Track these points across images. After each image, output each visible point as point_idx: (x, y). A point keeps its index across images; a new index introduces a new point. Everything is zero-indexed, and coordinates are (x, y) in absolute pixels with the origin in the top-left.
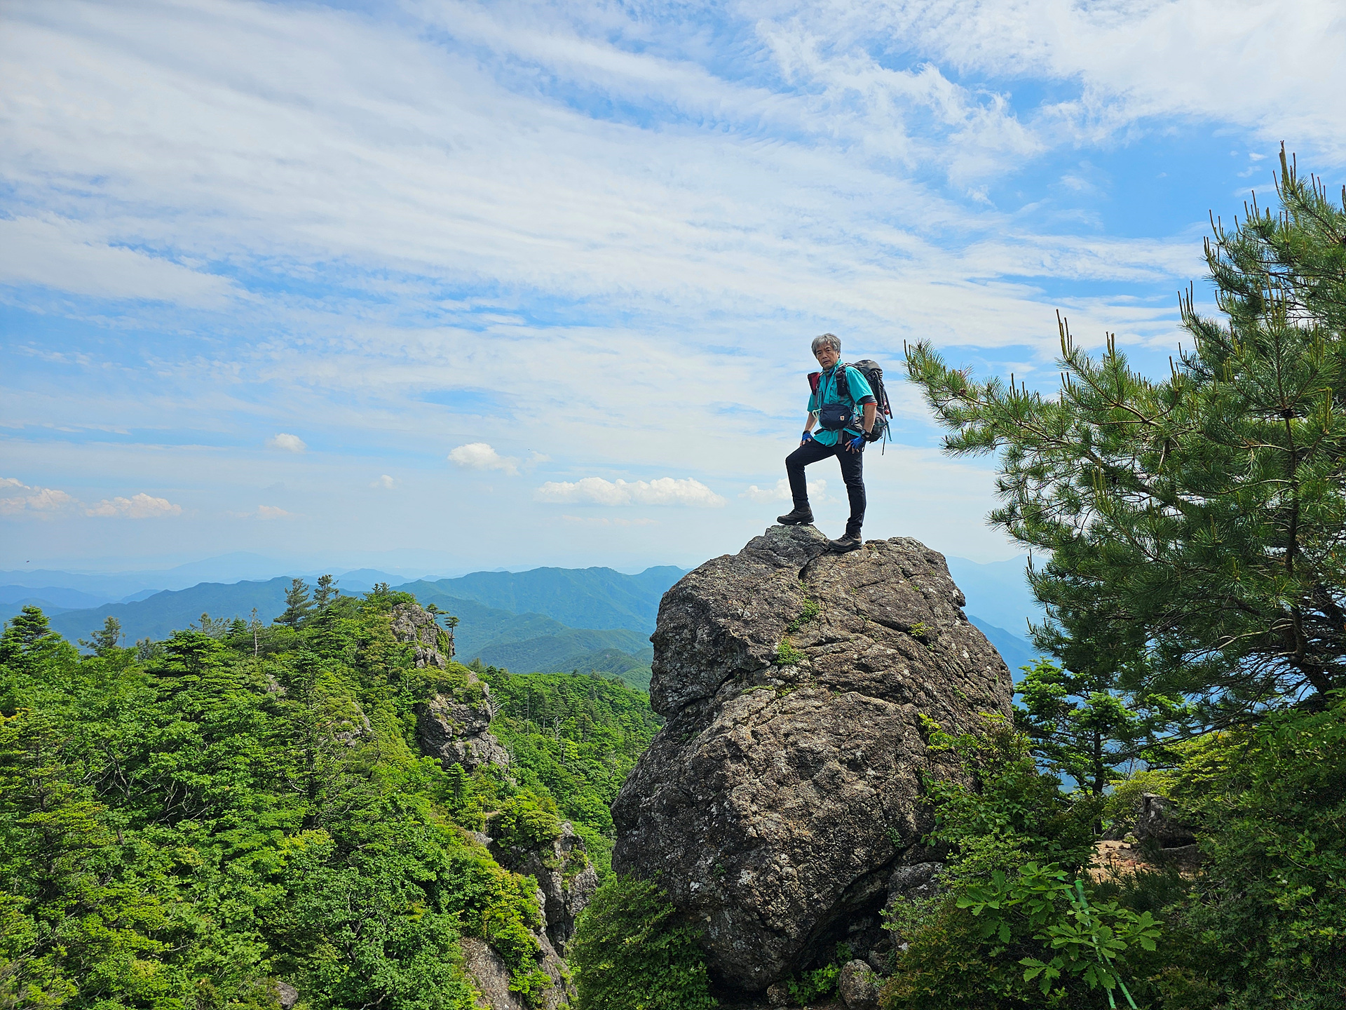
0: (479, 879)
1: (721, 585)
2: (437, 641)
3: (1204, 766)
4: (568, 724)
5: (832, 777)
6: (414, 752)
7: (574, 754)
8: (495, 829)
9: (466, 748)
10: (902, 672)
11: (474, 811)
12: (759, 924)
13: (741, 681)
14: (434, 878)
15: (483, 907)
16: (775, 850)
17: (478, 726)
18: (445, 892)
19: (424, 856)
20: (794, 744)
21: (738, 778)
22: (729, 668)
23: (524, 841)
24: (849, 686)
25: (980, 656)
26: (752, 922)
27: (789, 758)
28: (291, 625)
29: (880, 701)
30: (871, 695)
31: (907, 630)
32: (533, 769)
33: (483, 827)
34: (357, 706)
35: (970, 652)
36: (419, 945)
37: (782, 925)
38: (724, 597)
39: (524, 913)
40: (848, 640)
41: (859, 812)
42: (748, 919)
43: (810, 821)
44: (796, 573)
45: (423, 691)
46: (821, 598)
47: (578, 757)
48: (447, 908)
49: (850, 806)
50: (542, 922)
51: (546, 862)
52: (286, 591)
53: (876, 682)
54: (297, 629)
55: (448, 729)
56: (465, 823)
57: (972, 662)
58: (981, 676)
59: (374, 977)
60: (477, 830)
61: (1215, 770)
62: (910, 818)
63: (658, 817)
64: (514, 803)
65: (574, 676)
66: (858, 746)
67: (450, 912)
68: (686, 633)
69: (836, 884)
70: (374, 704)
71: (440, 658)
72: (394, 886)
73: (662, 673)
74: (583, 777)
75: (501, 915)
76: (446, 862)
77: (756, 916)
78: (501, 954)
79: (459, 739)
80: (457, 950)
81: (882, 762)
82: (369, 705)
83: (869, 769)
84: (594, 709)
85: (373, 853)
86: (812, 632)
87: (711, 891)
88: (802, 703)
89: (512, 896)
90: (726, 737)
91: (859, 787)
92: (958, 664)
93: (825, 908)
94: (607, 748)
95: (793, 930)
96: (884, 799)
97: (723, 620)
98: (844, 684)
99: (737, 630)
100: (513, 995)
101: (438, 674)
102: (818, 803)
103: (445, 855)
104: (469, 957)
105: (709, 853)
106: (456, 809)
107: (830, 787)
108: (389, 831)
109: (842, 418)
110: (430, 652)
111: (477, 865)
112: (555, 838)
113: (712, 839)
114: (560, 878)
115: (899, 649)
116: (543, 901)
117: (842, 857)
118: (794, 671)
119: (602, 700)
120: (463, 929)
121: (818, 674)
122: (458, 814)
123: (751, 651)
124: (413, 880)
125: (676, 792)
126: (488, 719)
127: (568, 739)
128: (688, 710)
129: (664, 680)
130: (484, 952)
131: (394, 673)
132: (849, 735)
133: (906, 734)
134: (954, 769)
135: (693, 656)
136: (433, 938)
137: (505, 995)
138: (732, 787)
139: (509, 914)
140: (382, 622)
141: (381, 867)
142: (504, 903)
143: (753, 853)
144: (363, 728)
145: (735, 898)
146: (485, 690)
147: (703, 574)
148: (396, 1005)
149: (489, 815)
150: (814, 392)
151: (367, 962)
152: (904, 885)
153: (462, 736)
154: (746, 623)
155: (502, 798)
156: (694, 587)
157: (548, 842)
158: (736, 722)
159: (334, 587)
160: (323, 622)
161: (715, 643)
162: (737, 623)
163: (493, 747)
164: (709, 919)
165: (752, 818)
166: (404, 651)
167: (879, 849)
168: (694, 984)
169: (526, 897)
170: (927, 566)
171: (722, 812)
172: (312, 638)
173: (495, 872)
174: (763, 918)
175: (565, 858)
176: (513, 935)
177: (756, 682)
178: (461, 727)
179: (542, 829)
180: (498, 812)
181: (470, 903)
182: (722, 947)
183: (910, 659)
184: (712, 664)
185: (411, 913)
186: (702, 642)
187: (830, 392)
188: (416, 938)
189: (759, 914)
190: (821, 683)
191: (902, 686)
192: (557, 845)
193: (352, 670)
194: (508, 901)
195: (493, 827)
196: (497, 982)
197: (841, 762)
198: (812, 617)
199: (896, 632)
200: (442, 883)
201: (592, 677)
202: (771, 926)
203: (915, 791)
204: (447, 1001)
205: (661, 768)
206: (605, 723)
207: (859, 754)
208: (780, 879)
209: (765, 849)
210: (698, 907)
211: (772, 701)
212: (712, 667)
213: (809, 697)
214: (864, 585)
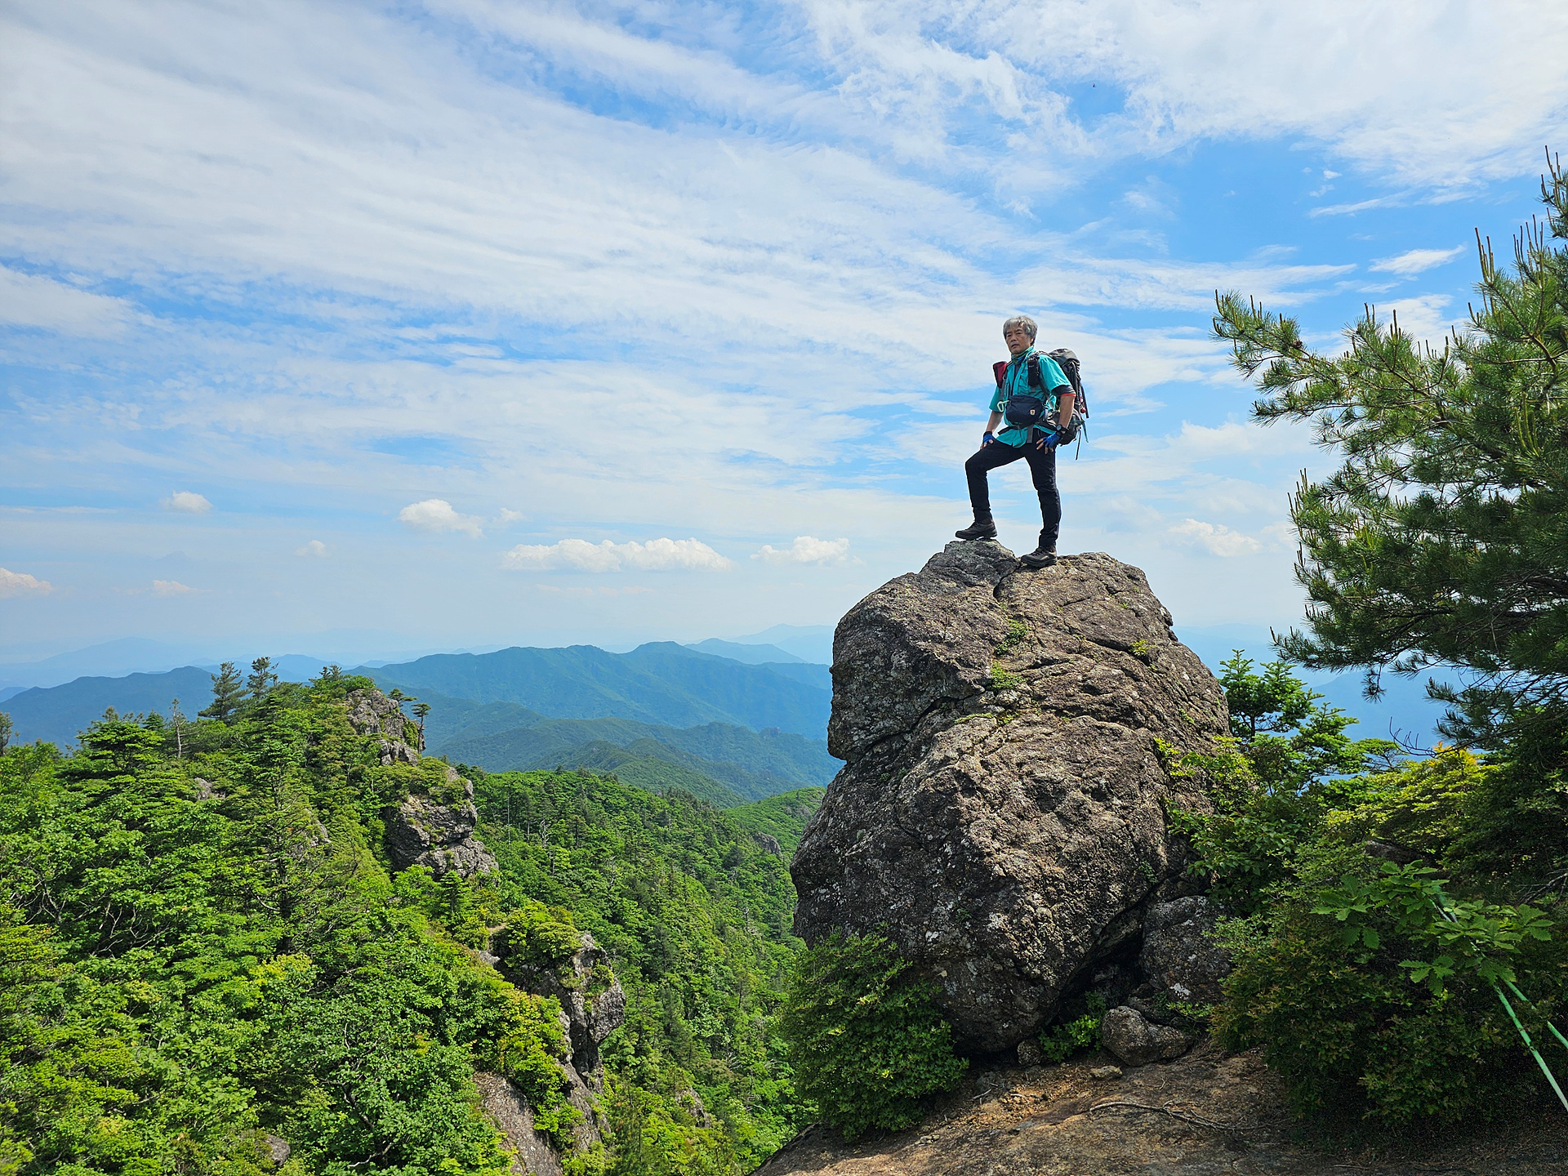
0: (492, 1003)
1: (914, 605)
2: (404, 733)
3: (1422, 795)
4: (557, 828)
5: (1079, 807)
6: (383, 866)
7: (565, 863)
8: (501, 946)
9: (448, 857)
10: (1130, 694)
11: (475, 926)
12: (1017, 973)
13: (950, 711)
14: (440, 1005)
15: (498, 1036)
16: (1027, 889)
17: (461, 831)
18: (452, 1020)
19: (426, 979)
20: (1030, 774)
21: (974, 813)
22: (932, 698)
23: (538, 959)
24: (1078, 711)
25: (1198, 678)
26: (1004, 972)
27: (1027, 789)
28: (220, 719)
29: (1115, 725)
30: (1102, 719)
31: (1128, 649)
32: (517, 882)
33: (487, 944)
34: (310, 813)
35: (1189, 674)
36: (427, 1083)
37: (1039, 972)
38: (920, 618)
39: (546, 1040)
40: (1068, 661)
41: (1107, 843)
42: (999, 968)
43: (1060, 856)
44: (991, 592)
45: (393, 792)
46: (1027, 617)
47: (570, 866)
48: (455, 1039)
49: (1101, 839)
50: (567, 1049)
51: (564, 981)
52: (213, 678)
53: (1106, 705)
54: (229, 724)
55: (425, 836)
56: (465, 940)
57: (1193, 685)
58: (1203, 699)
59: (380, 1122)
60: (480, 948)
61: (1435, 798)
62: (1161, 850)
63: (877, 864)
64: (523, 915)
65: (558, 774)
66: (1101, 774)
67: (459, 1044)
68: (878, 660)
69: (1093, 925)
70: (331, 810)
71: (410, 752)
72: (393, 1016)
73: (844, 708)
74: (578, 889)
75: (521, 1044)
76: (453, 986)
77: (1011, 963)
78: (522, 1089)
79: (437, 848)
80: (472, 1087)
81: (1127, 790)
82: (326, 812)
83: (1115, 798)
84: (587, 810)
85: (364, 978)
86: (1027, 654)
87: (954, 939)
88: (1029, 731)
89: (531, 1022)
90: (953, 769)
91: (1105, 818)
92: (1180, 686)
93: (1082, 951)
94: (605, 854)
95: (1051, 977)
96: (1134, 830)
97: (923, 643)
98: (1072, 709)
99: (941, 654)
100: (540, 1134)
101: (410, 772)
102: (1065, 836)
103: (450, 977)
104: (485, 1094)
105: (947, 898)
106: (453, 926)
107: (1076, 819)
108: (382, 951)
109: (1032, 412)
110: (398, 746)
111: (488, 987)
112: (574, 953)
113: (948, 882)
114: (582, 999)
115: (1122, 669)
116: (568, 1025)
117: (1097, 894)
118: (1013, 696)
119: (592, 800)
120: (475, 1062)
121: (1040, 698)
122: (456, 931)
123: (962, 675)
124: (413, 1007)
125: (898, 833)
126: (472, 822)
127: (557, 846)
128: (877, 749)
129: (848, 716)
130: (502, 1088)
131: (354, 773)
132: (1089, 762)
133: (1146, 760)
134: (1194, 798)
135: (886, 686)
136: (443, 1075)
137: (530, 1135)
138: (969, 822)
139: (530, 1042)
140: (336, 712)
141: (378, 994)
142: (522, 1030)
143: (1001, 894)
144: (320, 839)
145: (986, 945)
146: (468, 787)
147: (890, 593)
148: (406, 1154)
149: (492, 931)
150: (1000, 384)
151: (371, 1105)
152: (1166, 922)
153: (442, 843)
154: (950, 645)
155: (506, 910)
156: (884, 608)
157: (566, 958)
158: (961, 753)
159: (272, 672)
160: (261, 715)
161: (915, 669)
162: (939, 646)
163: (480, 855)
164: (944, 974)
165: (996, 856)
166: (366, 747)
167: (1134, 886)
168: (937, 1046)
169: (547, 1021)
170: (1129, 581)
171: (960, 851)
172: (250, 734)
173: (510, 994)
174: (1019, 964)
175: (587, 975)
176: (537, 1066)
177: (969, 710)
178: (440, 834)
179: (559, 943)
180: (503, 926)
181: (483, 1032)
182: (962, 1003)
183: (1136, 680)
184: (909, 694)
185: (413, 1047)
186: (899, 669)
187: (1019, 383)
188: (425, 1074)
189: (1015, 960)
190: (1045, 708)
191: (1132, 709)
192: (576, 960)
193: (303, 770)
194: (527, 1027)
195: (499, 945)
196: (520, 1121)
197: (1084, 792)
198: (1021, 638)
199: (1116, 652)
200: (448, 1010)
201: (580, 774)
202: (1028, 974)
203: (1161, 822)
204: (470, 1144)
205: (860, 813)
206: (601, 825)
207: (1103, 782)
208: (1035, 921)
209: (1015, 889)
210: (934, 960)
211: (994, 729)
212: (910, 698)
213: (1035, 723)
214: (1069, 603)
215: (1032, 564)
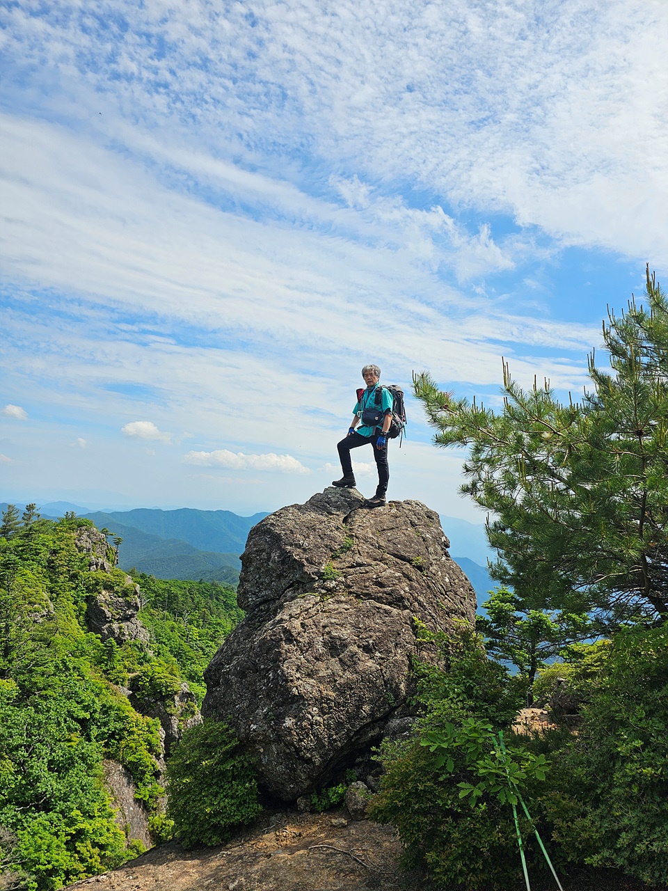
0: (119, 719)
1: (290, 524)
2: (107, 554)
3: (595, 662)
4: (193, 615)
5: (352, 656)
6: (83, 629)
7: (196, 637)
8: (134, 685)
9: (120, 628)
10: (404, 589)
11: (121, 672)
12: (295, 755)
13: (298, 589)
14: (88, 717)
15: (121, 739)
16: (309, 705)
17: (130, 613)
18: (95, 727)
19: (82, 701)
20: (329, 633)
21: (289, 654)
22: (291, 580)
23: (154, 694)
24: (369, 596)
25: (456, 581)
26: (290, 754)
27: (325, 642)
28: (4, 536)
29: (388, 607)
30: (382, 603)
31: (410, 561)
32: (166, 645)
33: (126, 683)
34: (46, 595)
35: (449, 578)
36: (73, 763)
37: (310, 756)
38: (292, 532)
39: (149, 744)
40: (371, 565)
41: (366, 679)
42: (288, 751)
43: (335, 685)
44: (341, 519)
45: (93, 587)
46: (356, 536)
47: (198, 638)
48: (95, 738)
49: (362, 677)
50: (161, 751)
51: (168, 709)
52: (3, 513)
53: (387, 594)
54: (8, 540)
55: (109, 614)
56: (114, 679)
57: (451, 585)
58: (457, 594)
59: (38, 784)
60: (122, 685)
61: (602, 665)
62: (402, 686)
63: (233, 678)
64: (149, 668)
65: (200, 583)
66: (371, 637)
67: (97, 741)
68: (264, 555)
69: (348, 730)
70: (58, 595)
71: (107, 565)
72: (59, 722)
73: (246, 581)
74: (201, 653)
75: (133, 745)
76: (98, 706)
77: (293, 749)
78: (131, 772)
79: (115, 622)
80: (100, 768)
81: (386, 647)
82: (54, 595)
83: (377, 652)
84: (212, 607)
85: (46, 698)
86: (348, 558)
87: (264, 731)
88: (336, 606)
89: (141, 732)
90: (283, 626)
91: (368, 664)
92: (441, 585)
93: (340, 745)
94: (219, 633)
95: (317, 760)
96: (385, 673)
97: (289, 547)
98: (366, 595)
99: (298, 555)
100: (137, 801)
101: (105, 576)
102: (341, 673)
103: (97, 702)
104: (108, 773)
105: (265, 705)
106: (108, 670)
107: (350, 663)
108: (59, 682)
109: (377, 418)
110: (100, 561)
111: (119, 709)
112: (176, 693)
113: (268, 696)
114: (177, 721)
115: (403, 573)
116: (164, 736)
117: (354, 711)
118: (332, 584)
119: (218, 601)
120: (105, 753)
121: (349, 587)
122: (109, 674)
123: (306, 569)
124: (73, 717)
125: (247, 662)
126: (137, 609)
127: (192, 626)
128: (262, 607)
129: (247, 586)
130: (119, 770)
131: (74, 574)
132: (366, 629)
133: (403, 630)
134: (433, 655)
135: (268, 571)
136: (84, 759)
137: (131, 800)
138: (285, 659)
139: (139, 744)
140: (68, 538)
141: (50, 708)
142: (136, 737)
143: (294, 706)
144: (49, 611)
145: (280, 736)
146: (136, 589)
147: (279, 516)
148: (53, 805)
149: (131, 675)
150: (359, 401)
151: (35, 774)
152: (394, 731)
153: (118, 620)
154: (305, 550)
155: (141, 664)
156: (272, 524)
157: (170, 696)
158: (291, 616)
159: (37, 512)
160: (27, 536)
161: (283, 562)
162: (298, 550)
163: (139, 628)
164: (262, 750)
165: (296, 682)
166: (82, 559)
167: (379, 707)
168: (248, 795)
169: (152, 733)
170: (427, 520)
171: (276, 676)
172: (18, 547)
173: (132, 714)
174: (298, 750)
175: (182, 707)
176: (140, 759)
177: (308, 590)
178: (118, 614)
179: (167, 687)
180: (138, 673)
181: (112, 736)
182: (269, 770)
183: (410, 580)
184: (279, 577)
185: (70, 741)
186: (274, 562)
187: (370, 401)
188: (71, 758)
189: (295, 747)
190: (350, 593)
191: (403, 598)
192: (177, 698)
193: (45, 570)
194: (139, 735)
195: (133, 684)
196: (126, 791)
197: (359, 647)
198: (348, 549)
199: (402, 562)
200: (93, 721)
201: (213, 584)
202: (303, 757)
203: (406, 669)
204: (90, 803)
205: (239, 646)
206: (218, 616)
207: (371, 642)
208: (311, 724)
209: (302, 704)
210: (255, 742)
211: (317, 603)
212: (280, 579)
213: (342, 602)
214: (384, 530)
215: (369, 505)
